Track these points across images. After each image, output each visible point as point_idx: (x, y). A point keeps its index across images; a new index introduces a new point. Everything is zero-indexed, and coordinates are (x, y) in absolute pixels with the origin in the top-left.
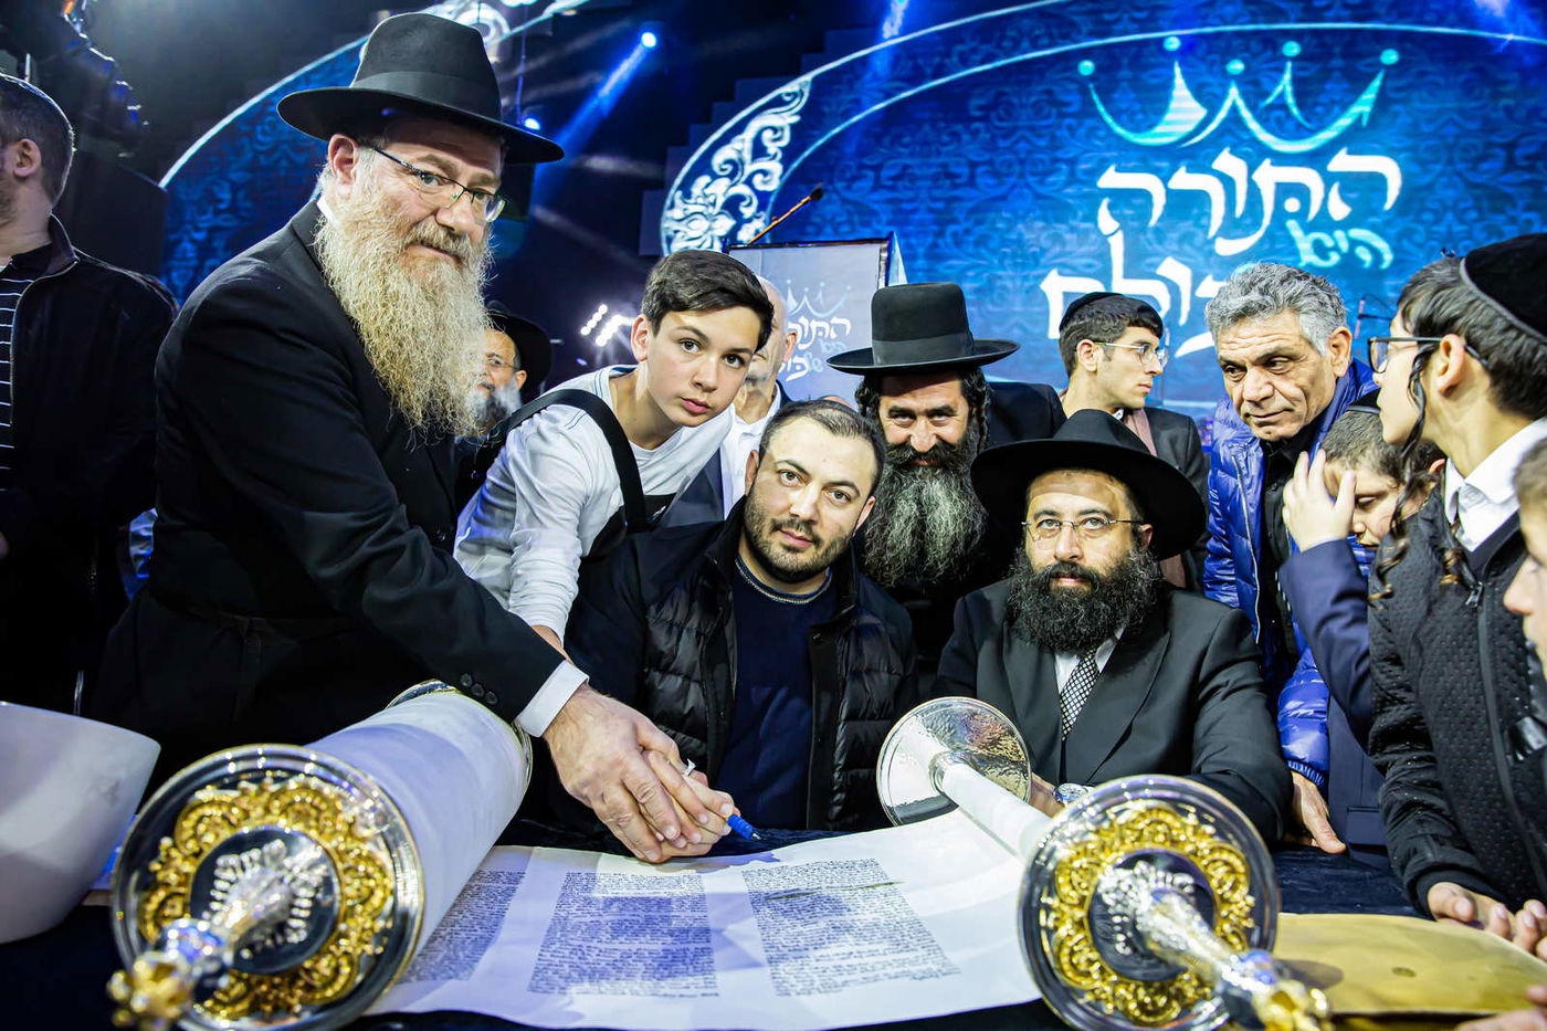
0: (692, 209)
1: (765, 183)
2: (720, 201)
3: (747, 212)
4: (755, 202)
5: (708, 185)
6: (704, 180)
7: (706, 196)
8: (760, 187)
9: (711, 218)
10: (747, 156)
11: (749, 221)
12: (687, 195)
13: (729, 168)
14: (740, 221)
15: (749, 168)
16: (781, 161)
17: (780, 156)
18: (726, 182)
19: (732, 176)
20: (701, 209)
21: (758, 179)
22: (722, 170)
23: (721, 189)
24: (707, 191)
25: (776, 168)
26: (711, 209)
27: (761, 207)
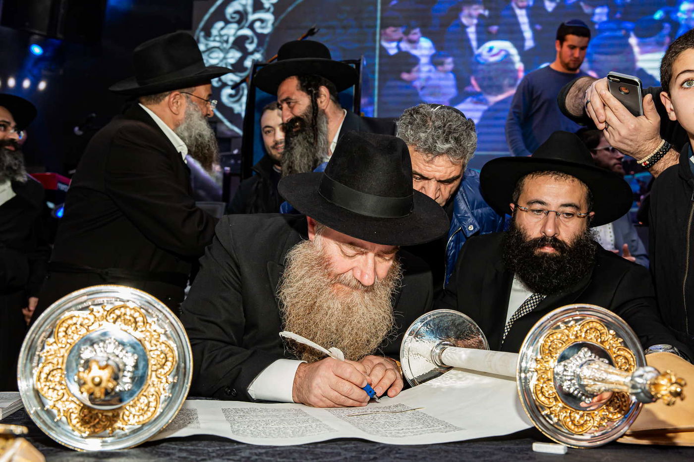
0: (212, 44)
1: (262, 28)
2: (231, 39)
3: (251, 47)
4: (256, 40)
5: (222, 29)
6: (220, 24)
7: (221, 36)
8: (259, 31)
9: (226, 51)
10: (250, 9)
11: (252, 53)
12: (208, 35)
13: (237, 17)
14: (246, 54)
15: (251, 17)
16: (274, 13)
17: (272, 9)
18: (234, 26)
19: (239, 22)
20: (217, 44)
21: (257, 25)
22: (232, 18)
23: (232, 31)
24: (223, 32)
25: (269, 17)
26: (225, 45)
27: (260, 44)
